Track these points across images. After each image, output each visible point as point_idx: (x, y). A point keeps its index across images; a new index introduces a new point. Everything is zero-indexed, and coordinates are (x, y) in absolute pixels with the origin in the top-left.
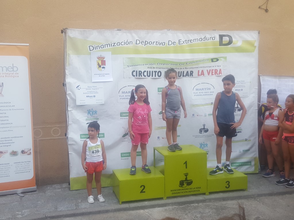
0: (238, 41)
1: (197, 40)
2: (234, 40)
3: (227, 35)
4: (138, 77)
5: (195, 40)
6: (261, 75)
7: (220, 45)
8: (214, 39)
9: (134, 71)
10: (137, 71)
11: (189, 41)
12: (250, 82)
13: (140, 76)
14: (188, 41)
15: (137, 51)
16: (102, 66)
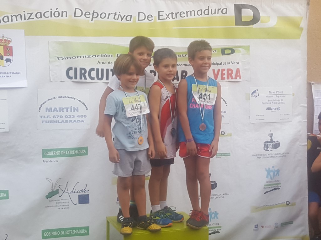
0: (270, 17)
1: (193, 12)
2: (262, 14)
3: (249, 5)
4: (78, 79)
5: (189, 12)
6: (313, 82)
7: (236, 25)
8: (226, 13)
9: (70, 69)
10: (76, 69)
11: (178, 15)
12: (293, 95)
13: (83, 78)
14: (176, 14)
15: (76, 31)
16: (5, 58)
